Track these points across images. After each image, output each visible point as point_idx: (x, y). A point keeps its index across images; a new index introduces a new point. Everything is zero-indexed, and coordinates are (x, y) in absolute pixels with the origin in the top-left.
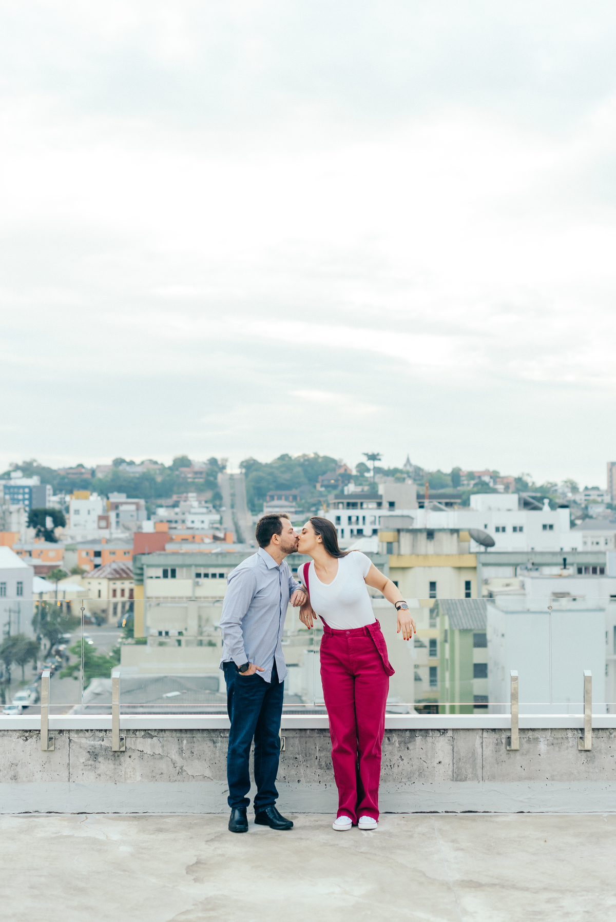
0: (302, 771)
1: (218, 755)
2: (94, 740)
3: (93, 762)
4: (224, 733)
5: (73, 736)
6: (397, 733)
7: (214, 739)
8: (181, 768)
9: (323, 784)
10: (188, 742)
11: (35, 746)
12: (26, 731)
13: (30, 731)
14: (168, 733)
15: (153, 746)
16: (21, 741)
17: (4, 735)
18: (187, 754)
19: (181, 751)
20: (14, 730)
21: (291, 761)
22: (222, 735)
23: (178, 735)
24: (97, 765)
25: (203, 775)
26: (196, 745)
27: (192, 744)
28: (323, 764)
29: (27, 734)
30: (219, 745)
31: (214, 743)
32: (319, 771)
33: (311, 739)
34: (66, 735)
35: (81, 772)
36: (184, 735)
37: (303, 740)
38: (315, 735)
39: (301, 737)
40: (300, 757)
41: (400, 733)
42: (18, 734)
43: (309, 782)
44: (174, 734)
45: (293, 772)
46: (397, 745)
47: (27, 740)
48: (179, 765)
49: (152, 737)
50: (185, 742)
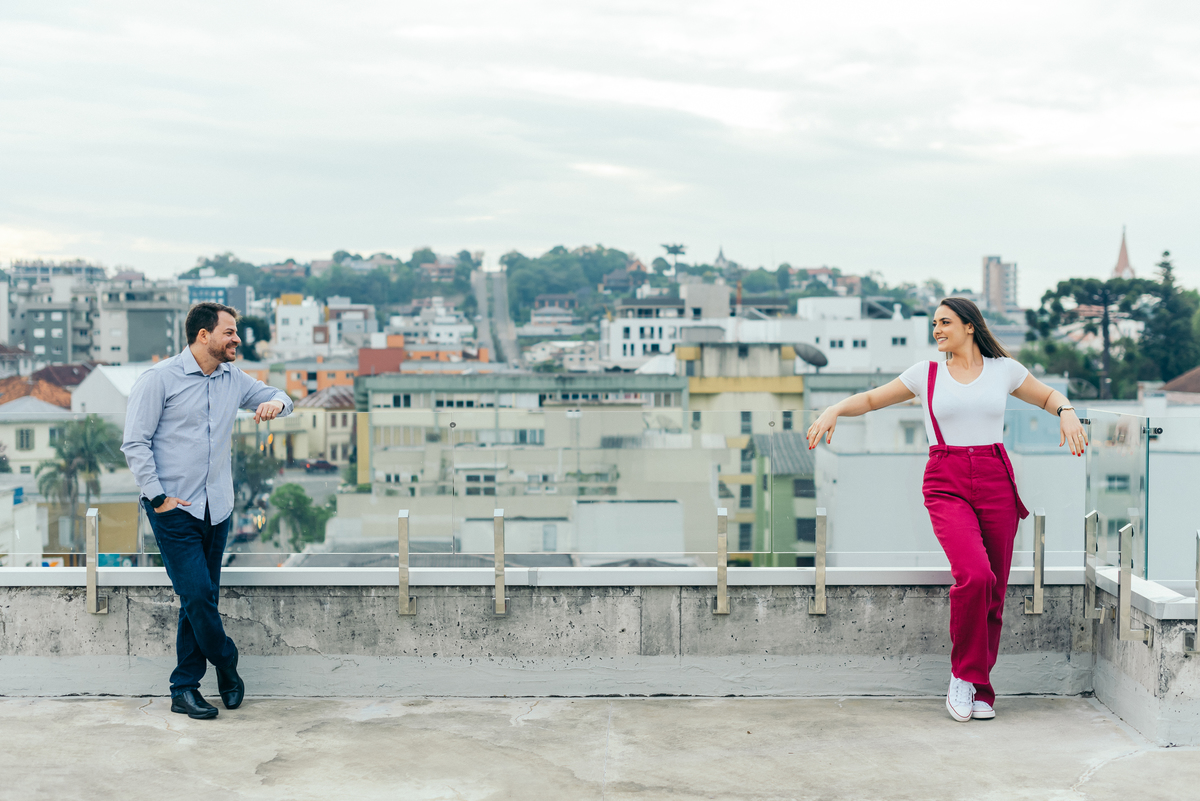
0: (439, 642)
1: (326, 619)
2: (161, 600)
3: (160, 630)
4: (334, 591)
5: (133, 595)
6: (566, 591)
7: (322, 599)
8: (278, 637)
9: (467, 659)
10: (286, 604)
11: (82, 608)
12: (70, 588)
13: (75, 587)
14: (259, 591)
15: (239, 609)
16: (63, 601)
17: (40, 594)
18: (285, 619)
19: (277, 615)
20: (54, 587)
21: (424, 629)
22: (332, 593)
23: (273, 593)
24: (166, 633)
25: (306, 647)
26: (297, 607)
27: (292, 606)
28: (468, 632)
29: (71, 592)
30: (327, 607)
31: (321, 604)
32: (462, 642)
33: (451, 600)
34: (123, 593)
35: (144, 643)
36: (280, 594)
37: (440, 600)
38: (457, 593)
39: (437, 597)
40: (436, 623)
41: (570, 591)
42: (59, 592)
43: (449, 656)
44: (268, 593)
45: (427, 643)
46: (566, 607)
47: (71, 599)
48: (274, 633)
49: (238, 596)
50: (282, 603)
